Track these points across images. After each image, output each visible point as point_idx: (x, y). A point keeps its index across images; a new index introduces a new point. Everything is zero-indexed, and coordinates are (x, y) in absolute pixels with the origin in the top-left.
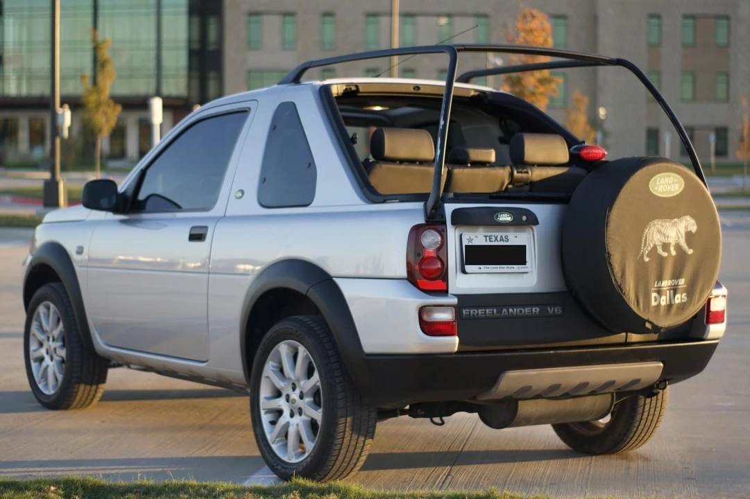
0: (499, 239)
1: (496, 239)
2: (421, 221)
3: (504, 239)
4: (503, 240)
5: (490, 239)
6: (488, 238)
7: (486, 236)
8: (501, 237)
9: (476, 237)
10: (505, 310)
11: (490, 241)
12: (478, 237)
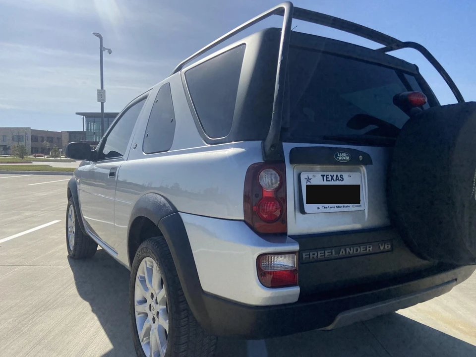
0: (335, 178)
1: (332, 178)
2: (260, 160)
3: (340, 178)
4: (338, 179)
5: (327, 178)
6: (325, 177)
7: (323, 176)
8: (337, 176)
9: (314, 176)
10: (343, 250)
11: (327, 180)
12: (316, 177)
